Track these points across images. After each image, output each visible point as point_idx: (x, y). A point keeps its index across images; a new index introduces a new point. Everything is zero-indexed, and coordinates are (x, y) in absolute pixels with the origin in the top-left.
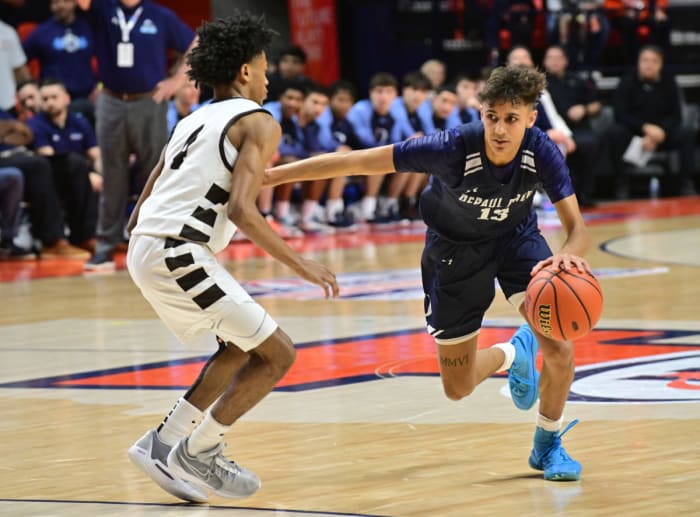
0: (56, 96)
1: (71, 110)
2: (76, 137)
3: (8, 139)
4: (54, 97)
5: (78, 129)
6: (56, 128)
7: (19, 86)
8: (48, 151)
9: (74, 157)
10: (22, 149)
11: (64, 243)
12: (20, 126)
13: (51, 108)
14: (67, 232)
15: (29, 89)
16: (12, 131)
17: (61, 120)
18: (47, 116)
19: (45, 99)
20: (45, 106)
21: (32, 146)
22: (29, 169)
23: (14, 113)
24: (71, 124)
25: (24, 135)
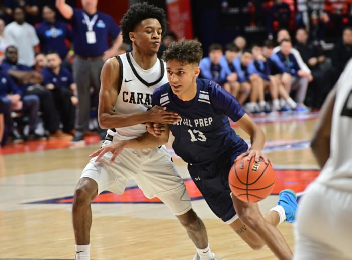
0: (54, 60)
1: (62, 66)
2: (64, 79)
3: (32, 81)
4: (53, 60)
5: (65, 75)
6: (54, 76)
7: (36, 55)
8: (51, 86)
9: (64, 89)
10: (38, 86)
11: (60, 132)
12: (37, 74)
13: (52, 66)
14: (61, 126)
15: (41, 57)
16: (33, 77)
17: (57, 71)
18: (49, 70)
19: (49, 61)
20: (49, 65)
21: (43, 84)
22: (42, 95)
23: (34, 68)
24: (62, 73)
25: (39, 79)
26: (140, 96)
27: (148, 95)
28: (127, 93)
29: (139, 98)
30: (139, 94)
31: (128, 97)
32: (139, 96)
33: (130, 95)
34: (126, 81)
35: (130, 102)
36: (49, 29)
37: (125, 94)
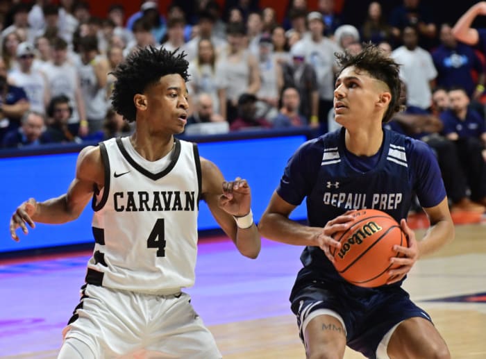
1: (469, 108)
2: (473, 126)
3: (427, 128)
4: (458, 99)
5: (474, 121)
6: (459, 121)
7: (433, 91)
8: (454, 136)
9: (472, 140)
10: (436, 136)
11: (467, 201)
12: (434, 119)
13: (456, 107)
14: (468, 192)
15: (441, 94)
16: (428, 123)
17: (463, 115)
18: (453, 113)
19: (452, 100)
20: (452, 105)
21: (443, 133)
22: (441, 149)
23: (429, 110)
24: (470, 118)
25: (437, 125)
26: (144, 197)
27: (156, 194)
28: (122, 194)
29: (141, 201)
30: (141, 194)
31: (123, 202)
32: (141, 198)
33: (126, 196)
34: (116, 176)
35: (128, 210)
36: (449, 56)
37: (118, 197)
